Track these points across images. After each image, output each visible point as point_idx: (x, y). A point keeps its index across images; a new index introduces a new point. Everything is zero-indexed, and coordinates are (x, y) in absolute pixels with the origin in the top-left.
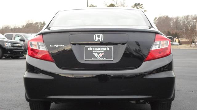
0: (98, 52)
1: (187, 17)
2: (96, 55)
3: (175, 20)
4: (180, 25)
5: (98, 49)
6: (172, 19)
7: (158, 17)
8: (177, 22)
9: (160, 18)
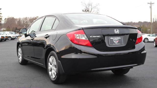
0: (115, 40)
1: (26, 18)
2: (115, 42)
3: (18, 20)
4: (21, 23)
5: (115, 38)
6: (16, 19)
7: (7, 18)
8: (19, 21)
9: (8, 19)
